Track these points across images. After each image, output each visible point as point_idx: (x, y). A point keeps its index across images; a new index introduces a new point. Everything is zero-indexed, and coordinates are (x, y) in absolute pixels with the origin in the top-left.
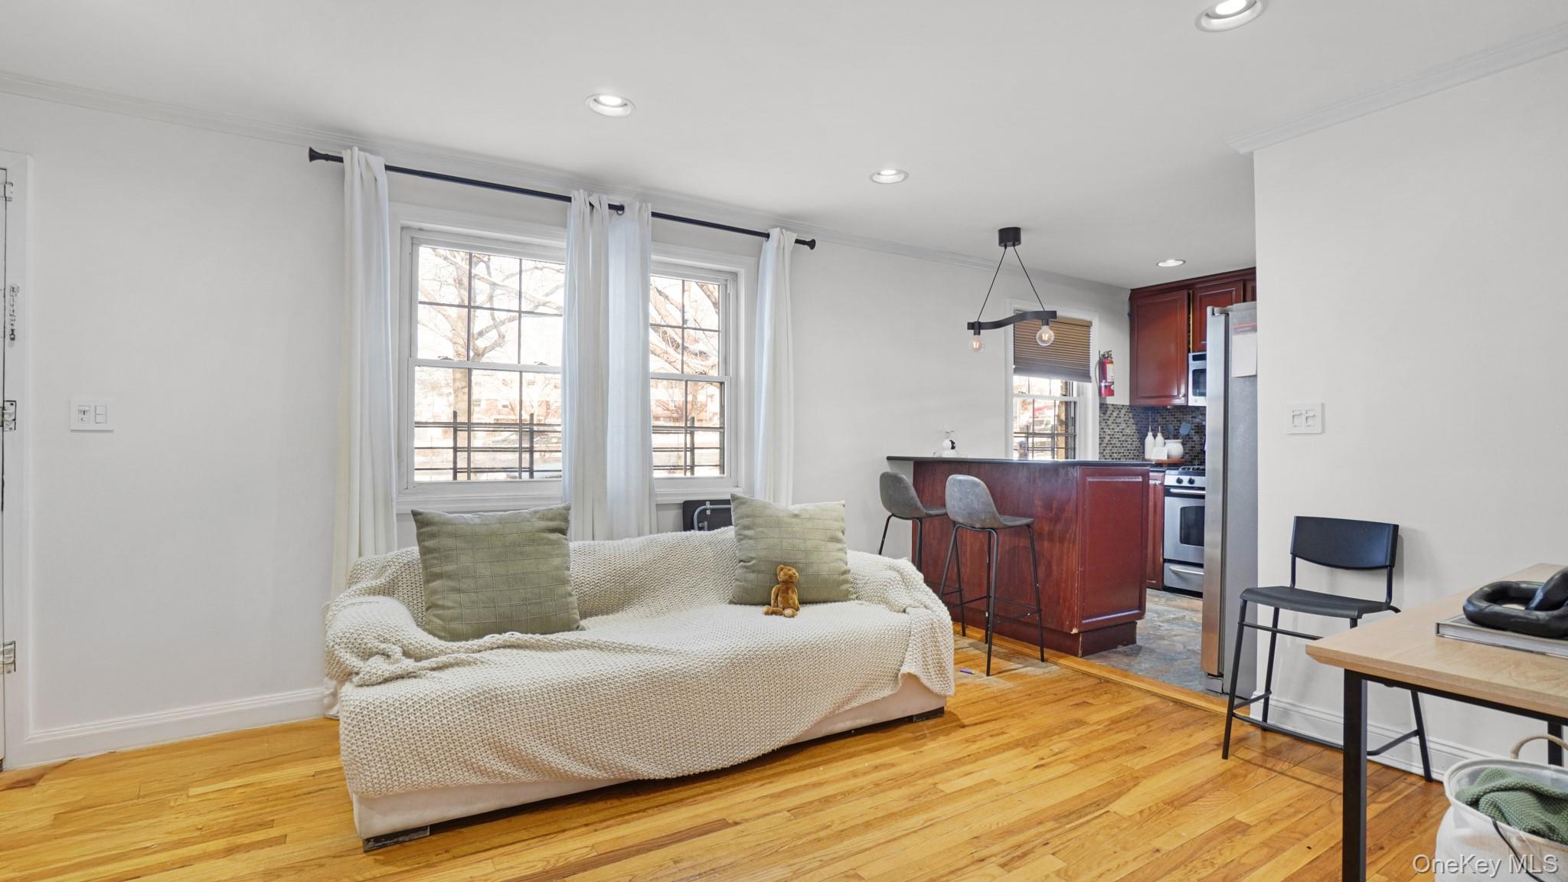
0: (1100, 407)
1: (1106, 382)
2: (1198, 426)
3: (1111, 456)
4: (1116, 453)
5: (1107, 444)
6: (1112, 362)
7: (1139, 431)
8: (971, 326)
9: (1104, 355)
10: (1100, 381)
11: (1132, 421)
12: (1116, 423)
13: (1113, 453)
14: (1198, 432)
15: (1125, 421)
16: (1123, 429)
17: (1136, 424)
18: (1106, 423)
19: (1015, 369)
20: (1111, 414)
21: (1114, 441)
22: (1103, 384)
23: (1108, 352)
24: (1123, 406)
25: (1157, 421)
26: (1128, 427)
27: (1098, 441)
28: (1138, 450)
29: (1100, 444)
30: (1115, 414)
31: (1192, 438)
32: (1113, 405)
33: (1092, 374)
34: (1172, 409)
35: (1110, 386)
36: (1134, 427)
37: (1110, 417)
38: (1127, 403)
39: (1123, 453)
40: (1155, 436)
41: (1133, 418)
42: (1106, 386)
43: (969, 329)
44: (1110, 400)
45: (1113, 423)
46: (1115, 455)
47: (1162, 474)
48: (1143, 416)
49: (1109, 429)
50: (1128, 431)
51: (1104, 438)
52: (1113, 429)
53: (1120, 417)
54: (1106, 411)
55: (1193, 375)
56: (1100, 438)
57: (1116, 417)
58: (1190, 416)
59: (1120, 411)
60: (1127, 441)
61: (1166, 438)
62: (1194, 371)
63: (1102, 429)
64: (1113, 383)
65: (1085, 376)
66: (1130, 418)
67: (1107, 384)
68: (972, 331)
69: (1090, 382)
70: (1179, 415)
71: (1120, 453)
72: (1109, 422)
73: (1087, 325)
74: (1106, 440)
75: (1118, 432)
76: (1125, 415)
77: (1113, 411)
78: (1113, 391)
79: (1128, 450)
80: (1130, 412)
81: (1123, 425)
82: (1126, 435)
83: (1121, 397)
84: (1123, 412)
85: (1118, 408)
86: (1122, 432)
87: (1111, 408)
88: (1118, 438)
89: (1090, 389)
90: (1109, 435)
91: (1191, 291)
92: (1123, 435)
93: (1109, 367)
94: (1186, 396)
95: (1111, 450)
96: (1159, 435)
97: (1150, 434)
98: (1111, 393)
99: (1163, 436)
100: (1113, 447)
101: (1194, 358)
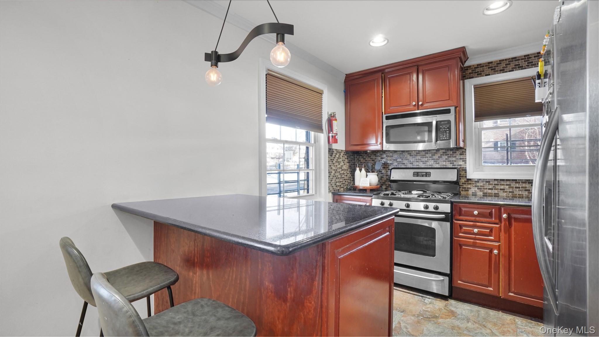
0: (329, 151)
1: (333, 133)
2: (384, 164)
3: (335, 184)
4: (338, 182)
5: (333, 176)
6: (336, 120)
7: (350, 167)
8: (208, 57)
9: (331, 115)
10: (329, 133)
11: (346, 160)
12: (338, 162)
13: (336, 182)
14: (384, 168)
15: (343, 160)
16: (342, 166)
17: (349, 163)
18: (332, 162)
19: (267, 118)
20: (335, 156)
21: (337, 174)
22: (331, 135)
23: (333, 113)
24: (342, 150)
25: (360, 161)
26: (345, 164)
27: (327, 175)
28: (350, 179)
29: (329, 177)
30: (337, 156)
31: (381, 172)
32: (336, 150)
33: (324, 128)
34: (369, 153)
35: (335, 136)
36: (348, 164)
37: (334, 158)
38: (344, 149)
39: (342, 182)
40: (361, 170)
41: (347, 159)
42: (332, 136)
43: (206, 60)
44: (335, 146)
45: (336, 162)
46: (338, 184)
47: (370, 198)
48: (352, 157)
49: (334, 166)
50: (345, 167)
51: (331, 172)
52: (336, 166)
53: (340, 158)
54: (332, 154)
55: (386, 130)
56: (329, 172)
57: (338, 158)
58: (380, 157)
59: (340, 154)
60: (344, 174)
61: (367, 171)
62: (387, 127)
63: (330, 166)
64: (337, 134)
65: (318, 128)
66: (345, 158)
67: (333, 135)
68: (210, 63)
69: (323, 133)
70: (373, 157)
71: (340, 182)
72: (334, 162)
73: (321, 93)
74: (332, 174)
75: (339, 168)
76: (343, 156)
77: (336, 154)
78: (337, 140)
79: (345, 179)
80: (345, 155)
81: (342, 164)
82: (344, 170)
83: (341, 146)
84: (342, 154)
85: (339, 152)
86: (341, 168)
87: (335, 152)
88: (339, 172)
89: (323, 137)
90: (334, 170)
91: (383, 75)
92: (342, 170)
93: (334, 123)
94: (382, 143)
95: (335, 180)
96: (363, 169)
97: (358, 169)
98: (336, 141)
99: (365, 170)
100: (336, 178)
101: (388, 118)
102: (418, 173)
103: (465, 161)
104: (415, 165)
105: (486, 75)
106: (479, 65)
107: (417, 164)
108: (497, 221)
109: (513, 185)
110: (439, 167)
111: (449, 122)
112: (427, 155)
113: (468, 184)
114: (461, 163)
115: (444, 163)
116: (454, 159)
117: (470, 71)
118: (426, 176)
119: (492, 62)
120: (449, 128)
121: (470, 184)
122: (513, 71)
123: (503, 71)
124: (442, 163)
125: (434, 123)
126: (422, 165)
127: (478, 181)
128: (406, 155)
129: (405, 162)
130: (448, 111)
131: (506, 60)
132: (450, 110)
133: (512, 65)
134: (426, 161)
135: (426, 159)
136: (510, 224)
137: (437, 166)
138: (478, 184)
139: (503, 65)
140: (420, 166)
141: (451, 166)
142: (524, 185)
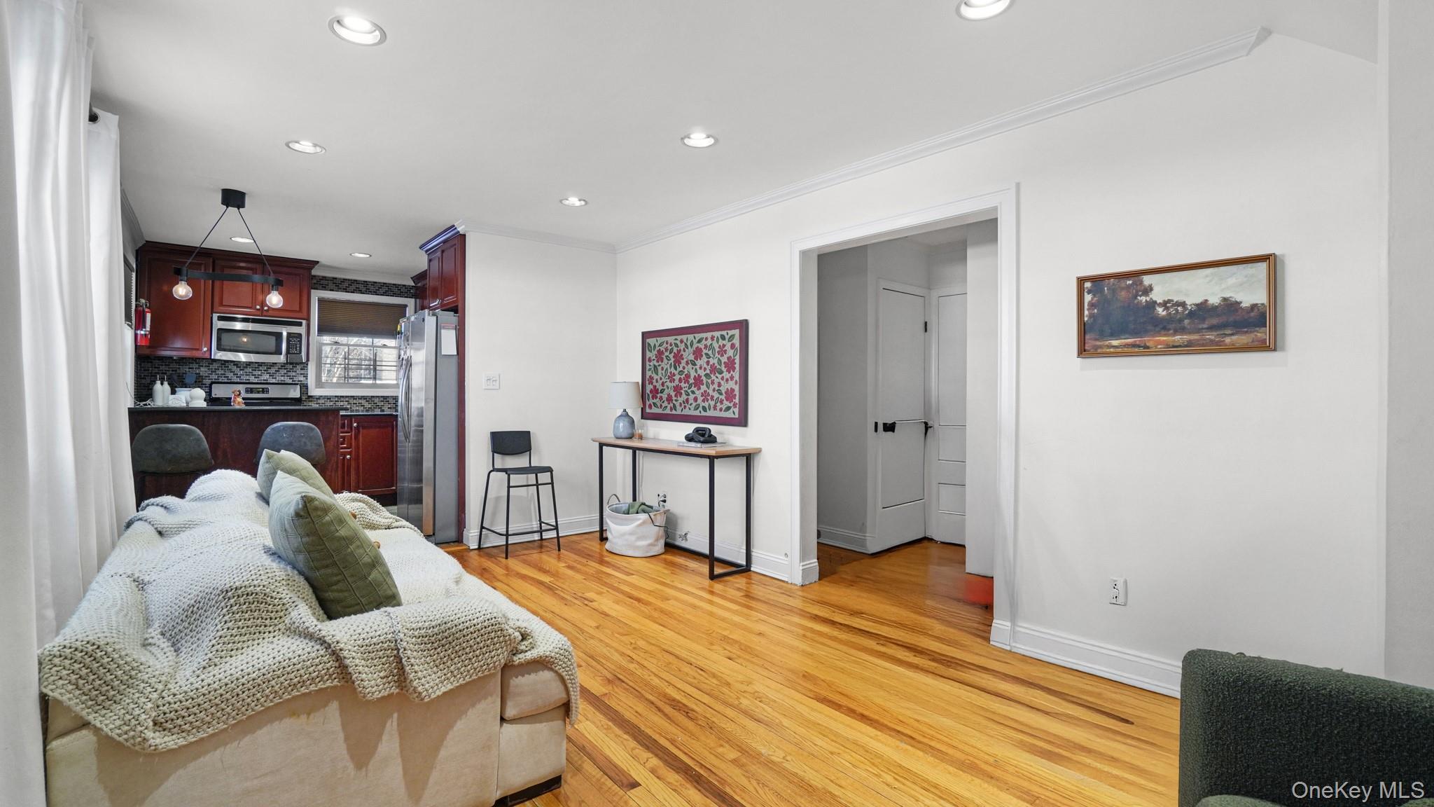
0: (135, 356)
1: (145, 330)
6: (150, 312)
10: (137, 329)
22: (140, 332)
35: (147, 335)
42: (143, 334)
55: (218, 333)
62: (219, 330)
67: (145, 333)
91: (214, 261)
93: (148, 316)
94: (210, 350)
96: (166, 383)
97: (158, 383)
99: (169, 384)
101: (220, 319)
102: (251, 389)
103: (306, 377)
104: (244, 378)
105: (331, 290)
106: (324, 278)
107: (248, 378)
108: (349, 430)
109: (352, 401)
110: (277, 382)
111: (300, 335)
112: (261, 368)
113: (309, 401)
114: (302, 378)
115: (282, 378)
116: (294, 374)
117: (315, 281)
118: (263, 393)
119: (336, 278)
120: (300, 341)
121: (311, 401)
122: (354, 292)
123: (346, 290)
124: (279, 378)
125: (285, 334)
126: (252, 379)
127: (320, 398)
128: (231, 366)
129: (230, 375)
130: (300, 324)
131: (349, 280)
132: (301, 323)
133: (353, 287)
134: (259, 375)
135: (260, 373)
136: (359, 431)
137: (274, 381)
138: (319, 401)
139: (346, 284)
140: (251, 381)
141: (290, 381)
142: (360, 401)
